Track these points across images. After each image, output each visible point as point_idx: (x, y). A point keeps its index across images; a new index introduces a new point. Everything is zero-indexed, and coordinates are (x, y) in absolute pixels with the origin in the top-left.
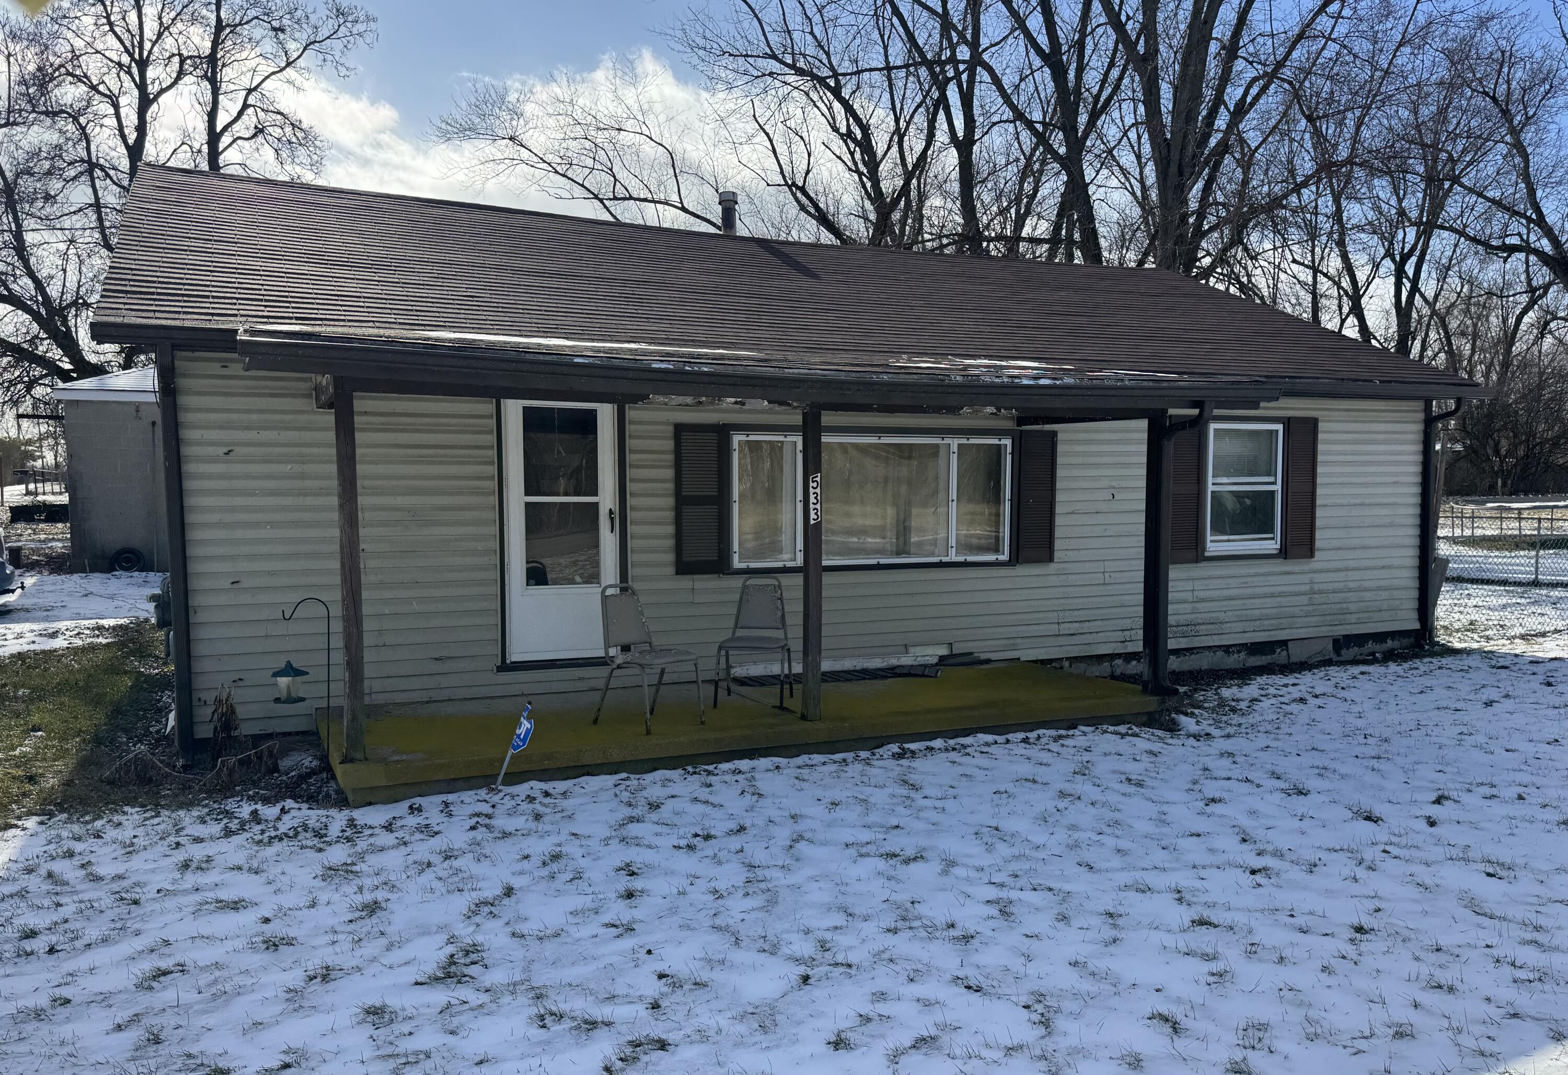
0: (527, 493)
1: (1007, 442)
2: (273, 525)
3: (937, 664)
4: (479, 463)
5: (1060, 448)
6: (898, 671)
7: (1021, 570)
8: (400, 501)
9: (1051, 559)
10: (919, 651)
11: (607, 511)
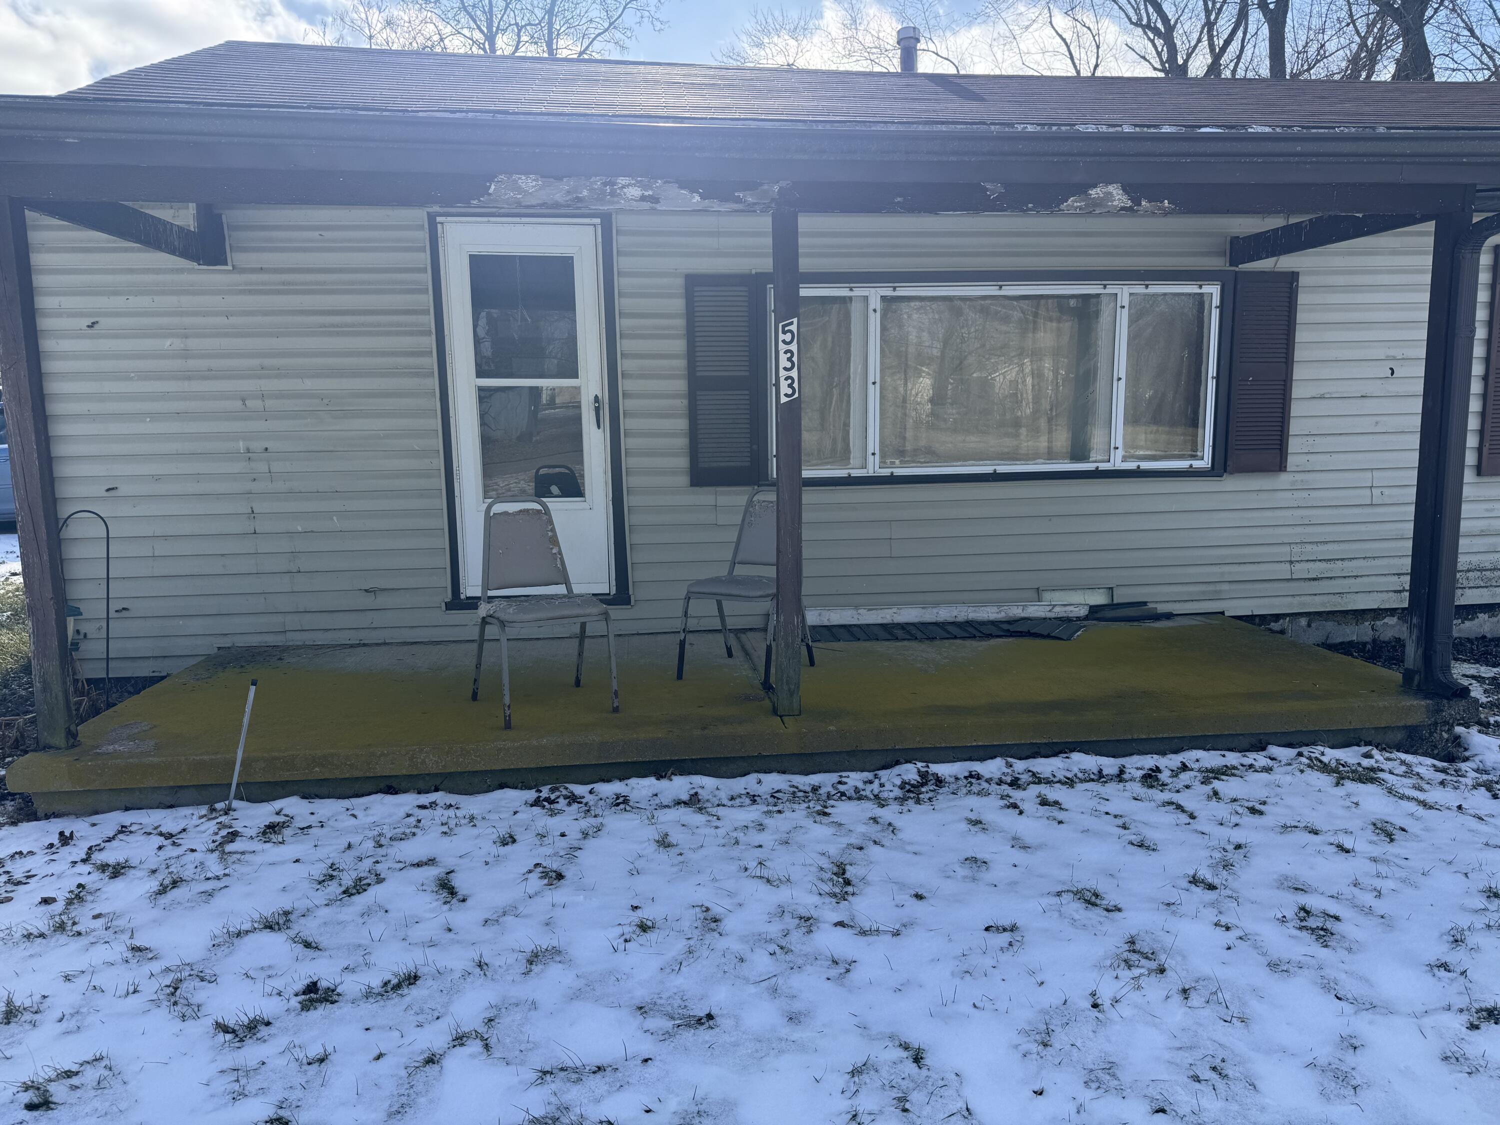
0: (480, 374)
1: (1213, 290)
2: (155, 417)
3: (1086, 618)
4: (411, 334)
5: (1303, 298)
6: (1012, 628)
7: (1231, 483)
8: (309, 384)
9: (1281, 466)
10: (1058, 597)
11: (592, 398)
